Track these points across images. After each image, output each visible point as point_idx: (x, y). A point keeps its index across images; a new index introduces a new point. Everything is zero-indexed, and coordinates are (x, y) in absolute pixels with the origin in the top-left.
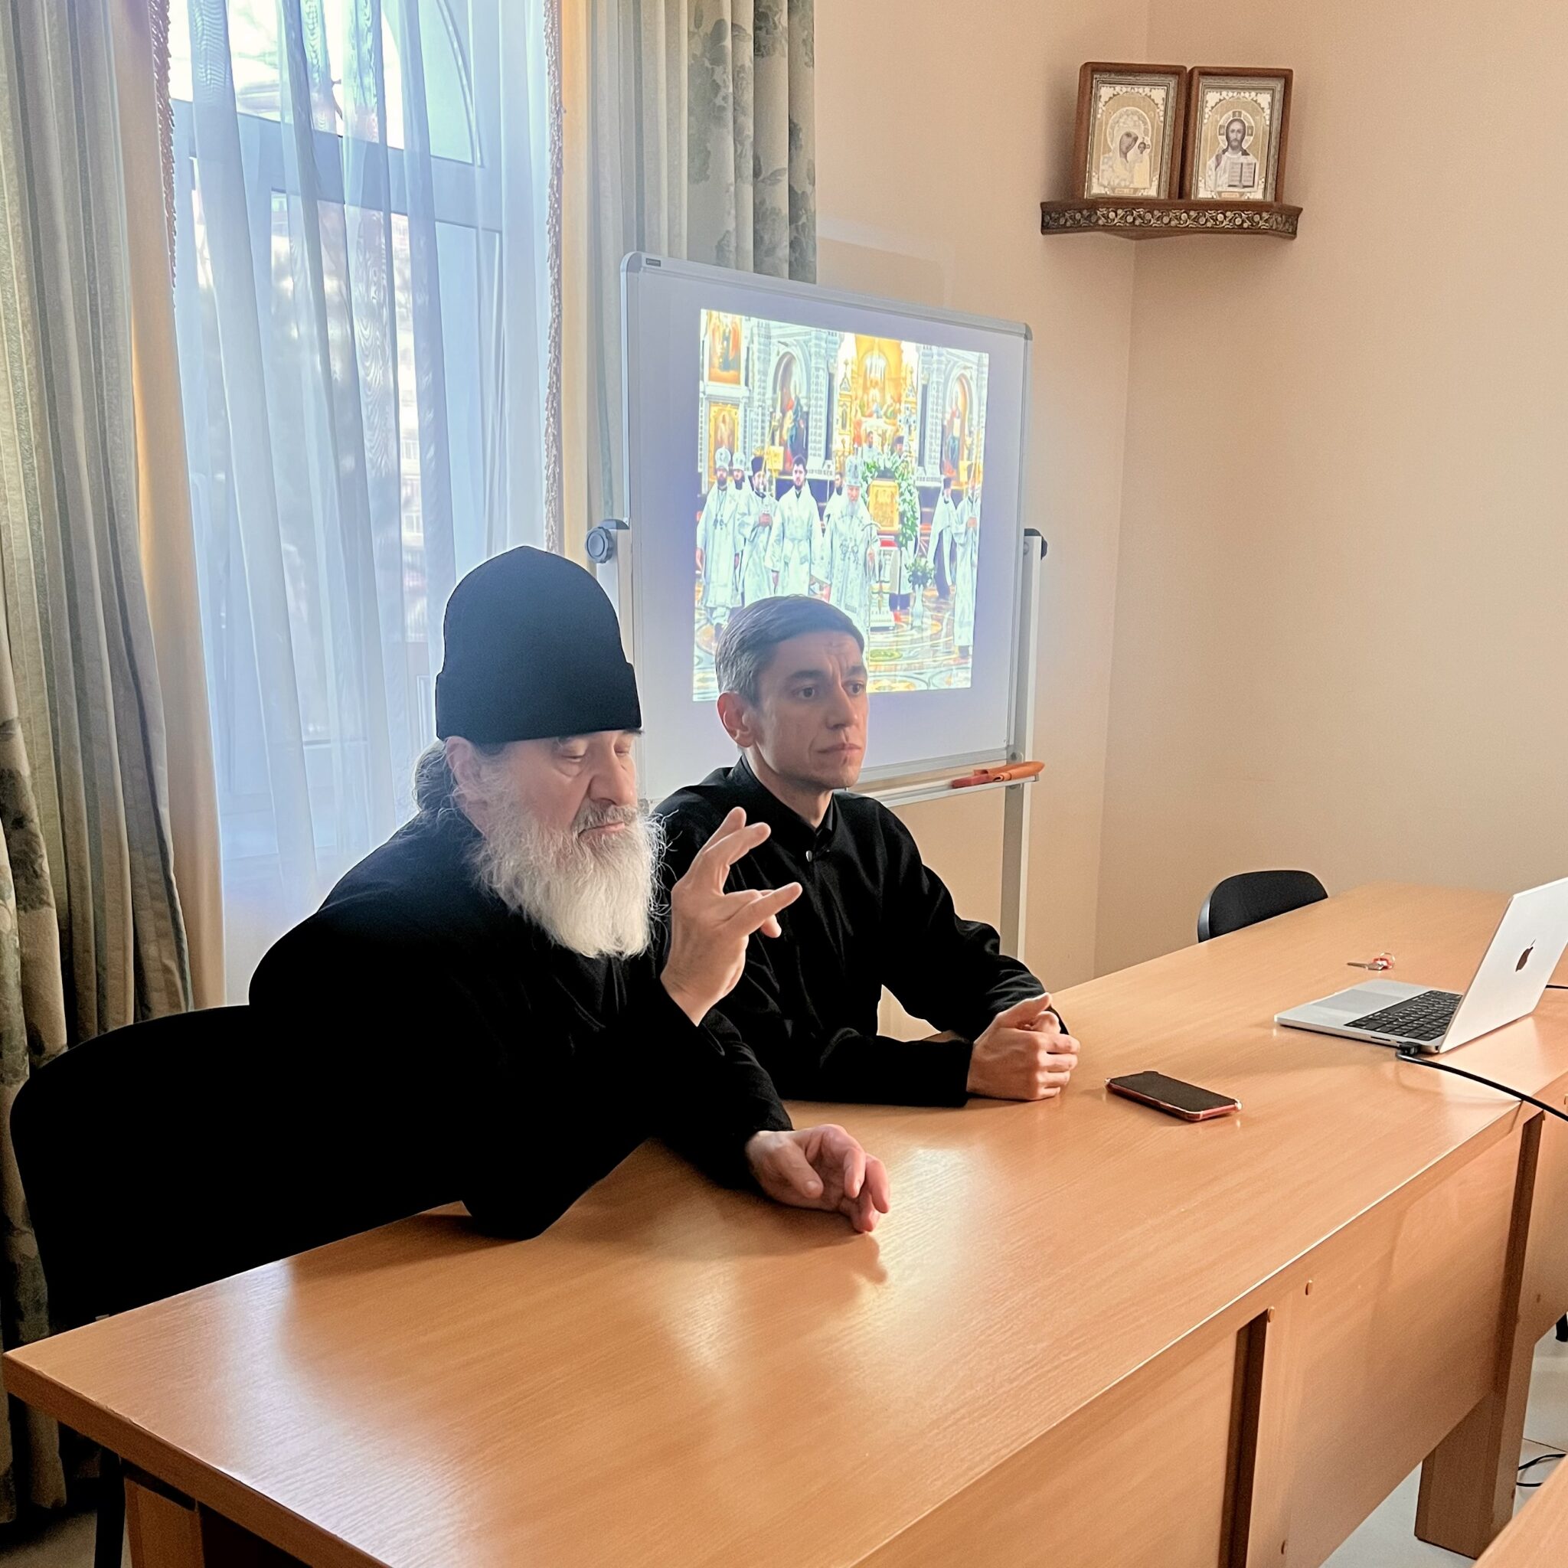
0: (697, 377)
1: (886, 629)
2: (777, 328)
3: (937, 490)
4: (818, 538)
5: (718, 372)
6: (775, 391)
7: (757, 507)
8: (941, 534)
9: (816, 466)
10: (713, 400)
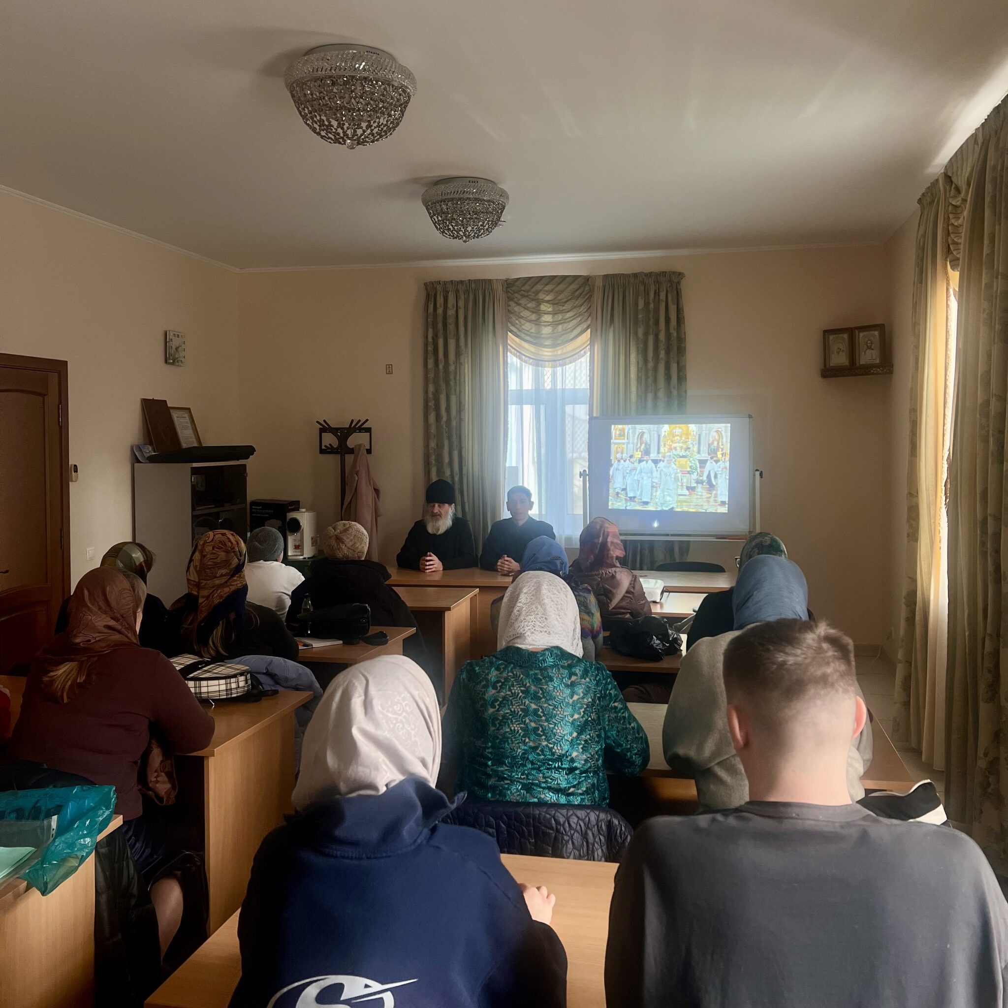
0: (610, 438)
1: (685, 495)
2: (638, 426)
3: (707, 460)
4: (655, 474)
5: (617, 438)
6: (638, 440)
7: (631, 466)
8: (709, 472)
9: (653, 455)
10: (615, 444)
